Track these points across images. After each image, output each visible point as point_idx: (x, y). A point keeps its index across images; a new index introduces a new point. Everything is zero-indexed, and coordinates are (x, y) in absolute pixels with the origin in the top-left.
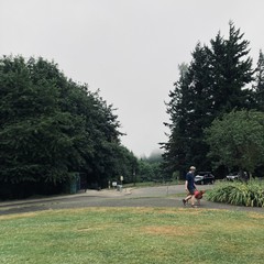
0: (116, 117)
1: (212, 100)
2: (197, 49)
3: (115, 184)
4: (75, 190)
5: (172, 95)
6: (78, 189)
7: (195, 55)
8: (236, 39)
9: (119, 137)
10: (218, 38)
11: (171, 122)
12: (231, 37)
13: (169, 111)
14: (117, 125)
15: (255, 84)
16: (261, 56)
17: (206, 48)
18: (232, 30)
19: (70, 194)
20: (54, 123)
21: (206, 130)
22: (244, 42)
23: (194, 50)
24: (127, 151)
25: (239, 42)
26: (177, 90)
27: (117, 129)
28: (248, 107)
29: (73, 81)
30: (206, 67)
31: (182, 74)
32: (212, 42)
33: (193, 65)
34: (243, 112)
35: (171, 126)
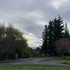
2: (50, 21)
5: (43, 33)
7: (49, 23)
8: (60, 19)
10: (55, 19)
17: (53, 21)
18: (59, 17)
30: (52, 26)
33: (49, 25)
35: (42, 41)
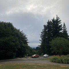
0: (27, 38)
1: (52, 34)
2: (48, 21)
3: (26, 56)
4: (14, 58)
5: (42, 33)
6: (15, 58)
7: (48, 23)
8: (58, 19)
9: (28, 43)
10: (54, 19)
11: (41, 40)
12: (57, 19)
13: (41, 37)
14: (27, 40)
15: (63, 31)
16: (64, 24)
17: (51, 21)
18: (57, 17)
19: (13, 59)
20: (10, 39)
21: (50, 42)
22: (60, 20)
23: (47, 22)
24: (30, 47)
25: (59, 20)
26: (43, 32)
27: (27, 41)
28: (61, 37)
29: (16, 28)
30: (51, 26)
31: (44, 27)
32: (52, 20)
33: (47, 25)
34: (59, 38)
